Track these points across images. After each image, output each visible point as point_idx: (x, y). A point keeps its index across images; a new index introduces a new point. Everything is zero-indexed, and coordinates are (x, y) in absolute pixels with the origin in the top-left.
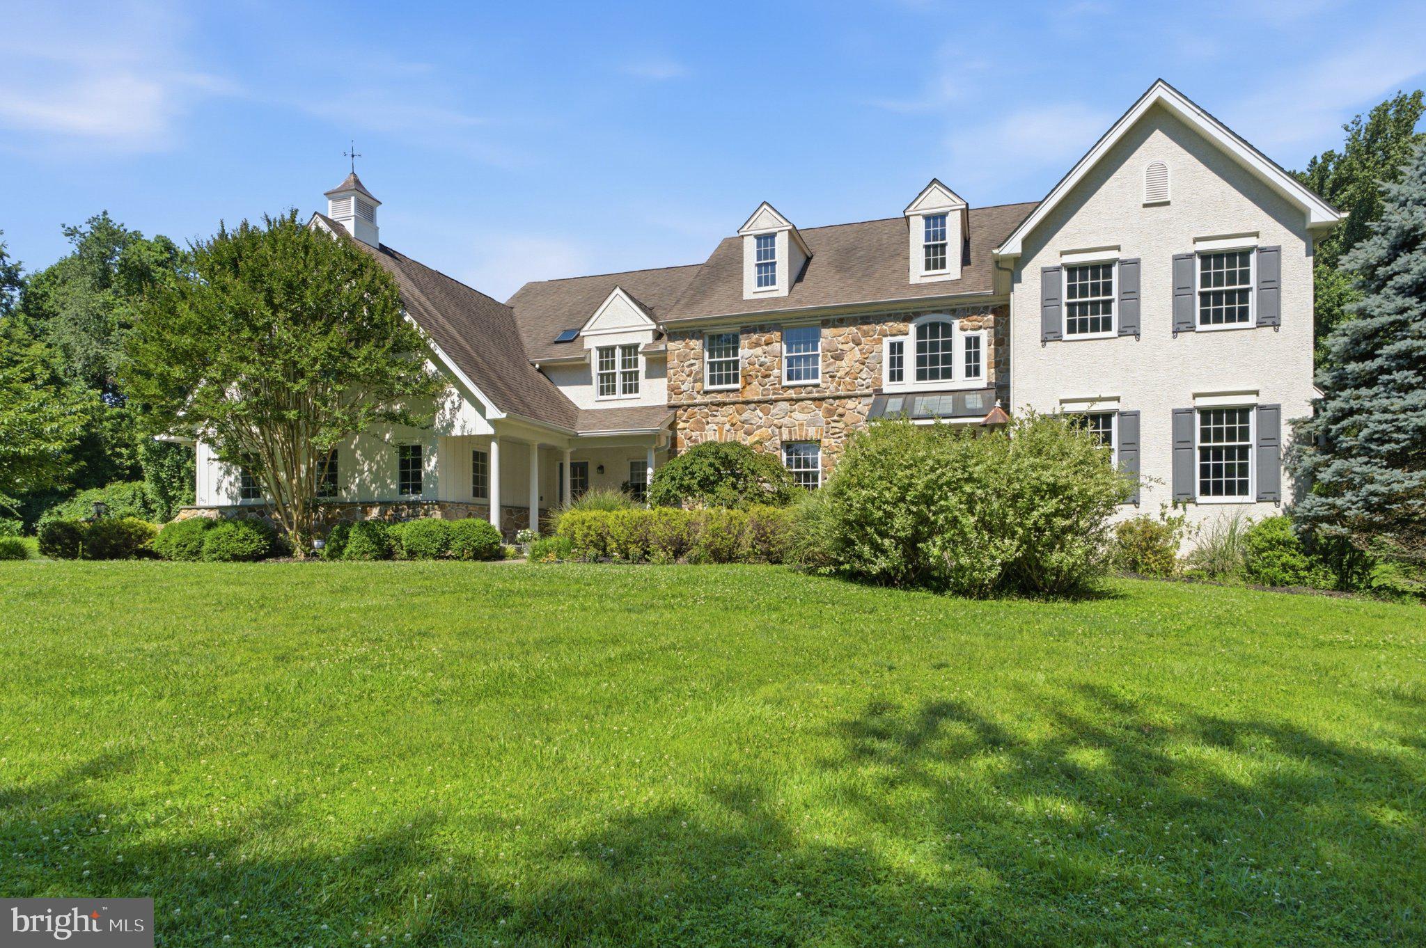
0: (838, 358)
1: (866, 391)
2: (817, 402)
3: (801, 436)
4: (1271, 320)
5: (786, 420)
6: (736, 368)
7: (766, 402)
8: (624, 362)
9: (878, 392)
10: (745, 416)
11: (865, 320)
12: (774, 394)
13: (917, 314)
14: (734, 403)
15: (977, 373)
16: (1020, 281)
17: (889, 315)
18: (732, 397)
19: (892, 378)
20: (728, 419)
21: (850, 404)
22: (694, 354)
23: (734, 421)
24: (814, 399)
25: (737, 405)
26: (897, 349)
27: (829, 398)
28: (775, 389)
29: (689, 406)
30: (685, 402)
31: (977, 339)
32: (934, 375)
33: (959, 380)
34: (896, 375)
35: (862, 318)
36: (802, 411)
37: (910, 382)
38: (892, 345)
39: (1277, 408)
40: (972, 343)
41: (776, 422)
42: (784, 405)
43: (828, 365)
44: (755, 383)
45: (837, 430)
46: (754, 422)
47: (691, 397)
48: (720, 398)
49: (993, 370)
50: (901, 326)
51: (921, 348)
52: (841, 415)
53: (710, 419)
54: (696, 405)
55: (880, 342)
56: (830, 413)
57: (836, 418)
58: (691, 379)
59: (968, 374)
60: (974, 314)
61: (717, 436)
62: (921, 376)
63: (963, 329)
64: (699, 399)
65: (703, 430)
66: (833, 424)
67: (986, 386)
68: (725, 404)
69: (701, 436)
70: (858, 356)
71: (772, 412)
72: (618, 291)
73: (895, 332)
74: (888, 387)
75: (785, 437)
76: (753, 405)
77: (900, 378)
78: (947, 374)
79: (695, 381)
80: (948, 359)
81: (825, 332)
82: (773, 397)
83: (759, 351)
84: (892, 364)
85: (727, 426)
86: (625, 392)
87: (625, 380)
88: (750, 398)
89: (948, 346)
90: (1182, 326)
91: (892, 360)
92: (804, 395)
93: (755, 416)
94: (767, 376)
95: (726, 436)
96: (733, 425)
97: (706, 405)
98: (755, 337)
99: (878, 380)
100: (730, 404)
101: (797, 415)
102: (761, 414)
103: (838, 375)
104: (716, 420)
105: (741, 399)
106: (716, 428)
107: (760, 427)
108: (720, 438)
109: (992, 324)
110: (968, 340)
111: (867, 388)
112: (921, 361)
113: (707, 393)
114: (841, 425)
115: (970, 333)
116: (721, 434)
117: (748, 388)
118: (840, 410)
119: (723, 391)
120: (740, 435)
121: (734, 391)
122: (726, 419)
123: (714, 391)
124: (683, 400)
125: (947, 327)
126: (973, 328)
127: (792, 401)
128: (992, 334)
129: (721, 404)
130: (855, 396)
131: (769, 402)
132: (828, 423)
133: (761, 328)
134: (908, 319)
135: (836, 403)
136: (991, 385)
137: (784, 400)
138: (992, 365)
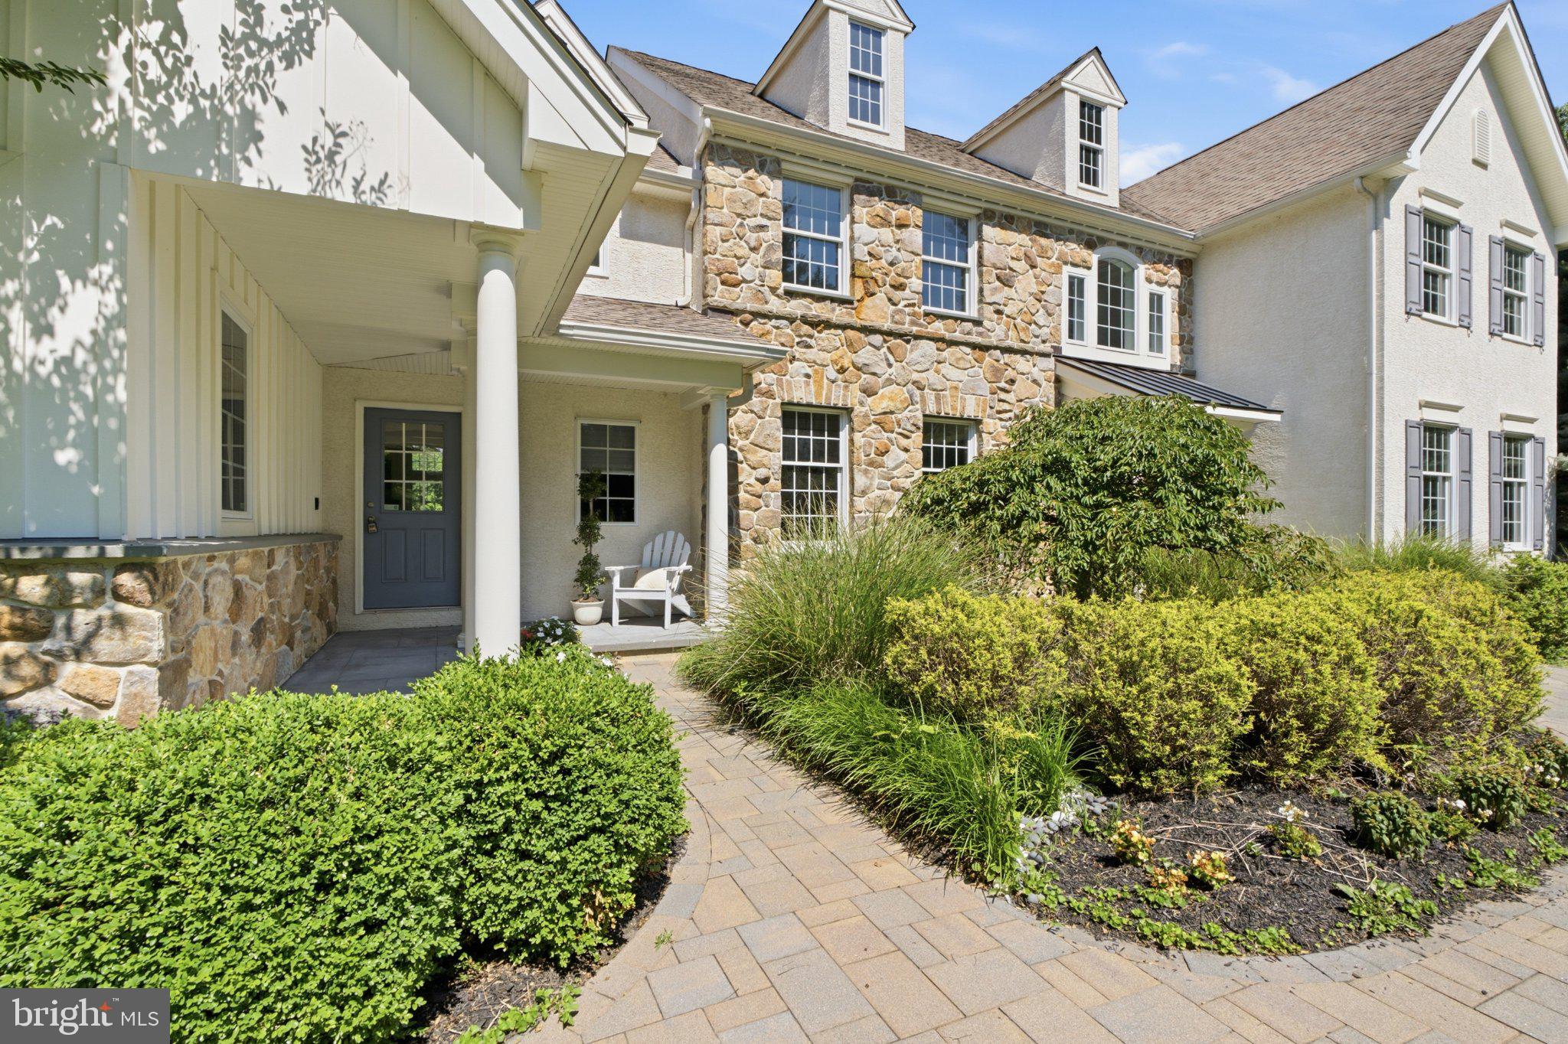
0: (1006, 282)
1: (1043, 348)
2: (978, 353)
3: (954, 408)
5: (931, 377)
7: (900, 336)
9: (1057, 353)
10: (865, 355)
11: (1041, 229)
12: (913, 323)
13: (1103, 241)
14: (844, 327)
15: (1160, 350)
16: (1388, 216)
17: (1071, 231)
18: (838, 314)
19: (1071, 335)
20: (835, 355)
21: (1021, 363)
22: (766, 206)
23: (846, 363)
24: (974, 346)
25: (850, 333)
26: (1076, 286)
27: (996, 348)
28: (914, 314)
29: (756, 315)
30: (749, 306)
31: (1161, 299)
32: (1116, 342)
33: (1139, 355)
34: (1075, 331)
35: (1038, 224)
36: (956, 363)
37: (1089, 348)
38: (1071, 278)
40: (1156, 301)
41: (915, 376)
42: (929, 348)
43: (995, 290)
44: (881, 296)
45: (1006, 406)
46: (878, 370)
47: (758, 298)
48: (817, 310)
49: (1177, 348)
50: (1085, 253)
51: (1102, 291)
52: (1012, 382)
53: (797, 351)
54: (768, 315)
55: (1059, 272)
56: (997, 373)
57: (1003, 384)
58: (758, 258)
59: (1151, 348)
60: (1160, 261)
61: (812, 388)
62: (1102, 340)
63: (1149, 280)
64: (775, 305)
65: (781, 372)
66: (1003, 396)
67: (1168, 368)
68: (828, 325)
69: (780, 383)
70: (1035, 288)
71: (909, 357)
73: (1077, 260)
74: (1070, 349)
75: (932, 409)
76: (877, 339)
77: (1080, 336)
78: (1127, 343)
79: (766, 265)
80: (1129, 321)
81: (988, 231)
82: (915, 329)
83: (887, 234)
84: (1071, 313)
85: (831, 373)
88: (878, 323)
89: (1130, 300)
91: (1072, 304)
92: (958, 336)
93: (880, 359)
94: (900, 287)
95: (830, 391)
96: (842, 370)
97: (791, 320)
98: (880, 206)
99: (1056, 332)
100: (837, 327)
102: (890, 358)
103: (1007, 311)
104: (811, 354)
105: (859, 323)
106: (809, 371)
107: (890, 382)
108: (818, 394)
109: (1178, 282)
110: (1152, 295)
111: (1044, 342)
112: (1102, 317)
113: (789, 295)
114: (1010, 398)
115: (1157, 289)
116: (818, 386)
117: (868, 301)
118: (1010, 373)
119: (821, 299)
120: (855, 388)
121: (843, 302)
122: (827, 357)
123: (805, 295)
124: (741, 298)
125: (1128, 271)
126: (1158, 281)
127: (941, 342)
128: (1176, 296)
129: (819, 325)
130: (1030, 352)
131: (905, 337)
132: (993, 391)
133: (890, 192)
134: (1091, 244)
135: (1003, 359)
136: (1175, 368)
137: (929, 338)
138: (1174, 340)
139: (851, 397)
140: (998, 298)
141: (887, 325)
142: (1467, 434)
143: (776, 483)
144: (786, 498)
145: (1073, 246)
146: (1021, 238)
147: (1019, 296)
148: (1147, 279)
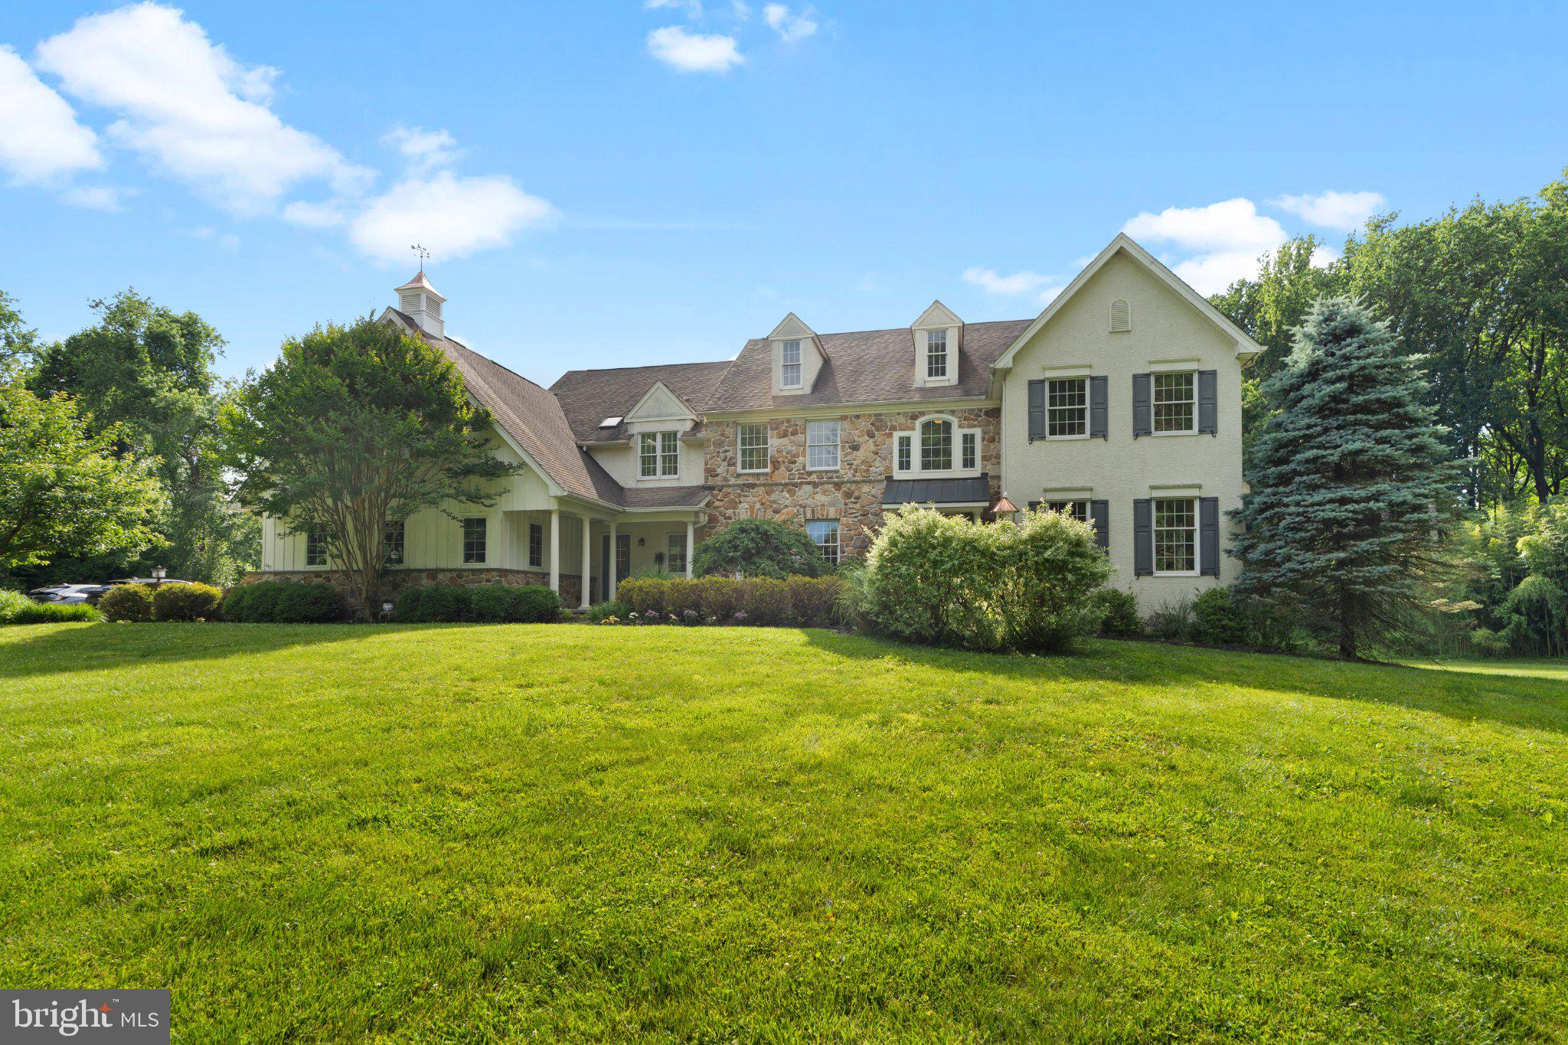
0: (855, 448)
1: (879, 477)
2: (837, 486)
3: (822, 515)
4: (1209, 427)
5: (810, 502)
6: (765, 455)
7: (792, 484)
8: (663, 446)
9: (889, 479)
10: (773, 497)
12: (799, 478)
13: (923, 413)
14: (763, 485)
15: (972, 465)
17: (899, 413)
18: (762, 481)
19: (901, 468)
20: (759, 498)
22: (729, 442)
23: (764, 501)
24: (834, 483)
25: (767, 487)
26: (905, 443)
27: (847, 482)
28: (799, 474)
29: (724, 487)
30: (720, 483)
31: (973, 436)
32: (935, 467)
33: (957, 471)
34: (905, 465)
36: (825, 493)
37: (916, 472)
38: (901, 439)
39: (1215, 500)
40: (968, 439)
41: (800, 502)
42: (808, 488)
43: (846, 455)
44: (783, 468)
45: (854, 511)
46: (781, 502)
47: (726, 479)
48: (751, 480)
49: (986, 462)
50: (909, 423)
51: (924, 442)
52: (858, 498)
53: (742, 499)
54: (730, 486)
55: (890, 435)
56: (848, 495)
57: (853, 500)
58: (725, 463)
59: (965, 466)
60: (971, 414)
61: (749, 514)
62: (926, 466)
64: (732, 481)
65: (735, 508)
66: (851, 506)
67: (980, 476)
68: (755, 486)
69: (735, 514)
70: (873, 448)
71: (797, 493)
72: (659, 384)
73: (903, 427)
74: (899, 475)
75: (809, 516)
76: (781, 487)
77: (908, 468)
78: (948, 465)
79: (729, 465)
80: (948, 453)
81: (844, 426)
82: (798, 481)
83: (785, 441)
84: (901, 456)
85: (758, 506)
86: (664, 473)
87: (664, 462)
88: (778, 480)
89: (948, 441)
90: (1141, 430)
91: (901, 451)
92: (825, 480)
93: (783, 498)
94: (795, 462)
95: (757, 514)
97: (739, 486)
98: (783, 428)
99: (889, 468)
100: (760, 486)
101: (819, 496)
102: (787, 496)
103: (855, 463)
104: (748, 499)
105: (770, 482)
106: (748, 507)
107: (787, 506)
108: (751, 516)
109: (985, 424)
110: (965, 436)
111: (880, 474)
112: (925, 453)
113: (739, 475)
114: (858, 506)
115: (968, 431)
116: (752, 512)
117: (776, 472)
118: (856, 494)
119: (757, 474)
120: (770, 512)
121: (766, 474)
122: (757, 499)
123: (745, 474)
124: (718, 481)
125: (947, 426)
126: (969, 426)
127: (815, 485)
128: (984, 433)
129: (753, 486)
130: (870, 482)
131: (795, 485)
132: (846, 504)
133: (788, 421)
134: (914, 417)
135: (853, 487)
136: (984, 475)
137: (809, 483)
138: (984, 458)
139: (768, 515)
140: (848, 458)
141: (785, 481)
142: (1103, 504)
145: (902, 420)
146: (864, 424)
147: (860, 454)
148: (960, 426)
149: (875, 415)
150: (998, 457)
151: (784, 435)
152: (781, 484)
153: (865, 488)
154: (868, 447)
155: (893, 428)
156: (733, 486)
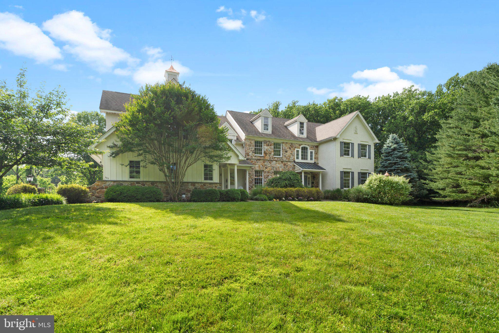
0: (286, 152)
2: (282, 162)
3: (278, 170)
4: (369, 158)
5: (275, 166)
6: (262, 151)
9: (294, 161)
10: (265, 163)
13: (302, 144)
15: (312, 160)
17: (297, 144)
18: (262, 158)
19: (297, 159)
25: (264, 160)
26: (298, 151)
27: (285, 161)
28: (273, 157)
30: (250, 158)
32: (304, 159)
33: (309, 161)
34: (298, 158)
36: (279, 164)
37: (300, 160)
38: (297, 151)
40: (311, 153)
41: (273, 166)
42: (274, 162)
43: (284, 153)
44: (268, 155)
46: (267, 165)
47: (252, 157)
48: (258, 158)
50: (299, 147)
51: (302, 152)
52: (287, 166)
53: (257, 163)
54: (253, 159)
55: (294, 149)
56: (285, 165)
60: (312, 146)
62: (302, 159)
64: (254, 158)
69: (255, 167)
70: (291, 152)
71: (272, 163)
72: (227, 123)
74: (296, 161)
75: (275, 170)
77: (298, 159)
78: (307, 159)
80: (307, 156)
81: (284, 145)
82: (273, 160)
83: (268, 147)
85: (261, 166)
88: (267, 159)
89: (307, 153)
90: (359, 156)
91: (297, 154)
92: (279, 160)
94: (271, 154)
95: (261, 168)
96: (263, 165)
98: (268, 143)
99: (294, 158)
100: (262, 160)
101: (277, 165)
102: (269, 163)
107: (269, 167)
108: (259, 169)
110: (311, 152)
111: (292, 160)
112: (302, 155)
113: (256, 156)
114: (287, 168)
115: (311, 151)
116: (259, 167)
117: (266, 156)
118: (287, 165)
119: (260, 156)
121: (263, 157)
122: (261, 164)
123: (258, 156)
125: (307, 148)
126: (312, 149)
127: (276, 161)
128: (315, 151)
129: (260, 160)
130: (290, 162)
131: (271, 161)
132: (284, 167)
133: (269, 141)
134: (300, 145)
135: (286, 163)
136: (315, 162)
137: (275, 160)
138: (315, 158)
139: (264, 169)
140: (285, 154)
141: (269, 159)
142: (353, 173)
143: (254, 180)
144: (255, 182)
145: (297, 146)
146: (288, 146)
147: (288, 154)
148: (310, 149)
149: (291, 143)
150: (318, 158)
151: (268, 146)
152: (267, 160)
153: (289, 163)
154: (289, 152)
155: (295, 147)
156: (254, 159)
